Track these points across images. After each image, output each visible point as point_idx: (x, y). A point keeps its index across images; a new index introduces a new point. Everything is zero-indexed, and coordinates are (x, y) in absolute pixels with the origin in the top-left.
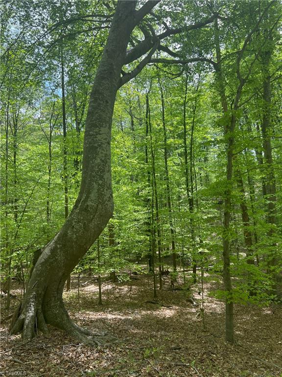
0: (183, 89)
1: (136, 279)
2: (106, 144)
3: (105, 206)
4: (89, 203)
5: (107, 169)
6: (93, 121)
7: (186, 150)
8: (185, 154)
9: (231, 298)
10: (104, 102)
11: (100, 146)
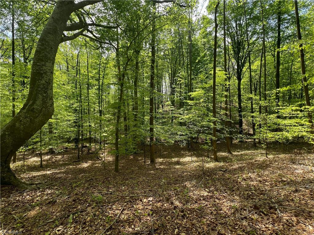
0: (100, 56)
1: (67, 151)
2: (50, 73)
3: (48, 109)
4: (35, 107)
5: (50, 87)
6: (40, 57)
7: (99, 87)
8: (99, 89)
9: (118, 153)
10: (49, 48)
11: (45, 73)
